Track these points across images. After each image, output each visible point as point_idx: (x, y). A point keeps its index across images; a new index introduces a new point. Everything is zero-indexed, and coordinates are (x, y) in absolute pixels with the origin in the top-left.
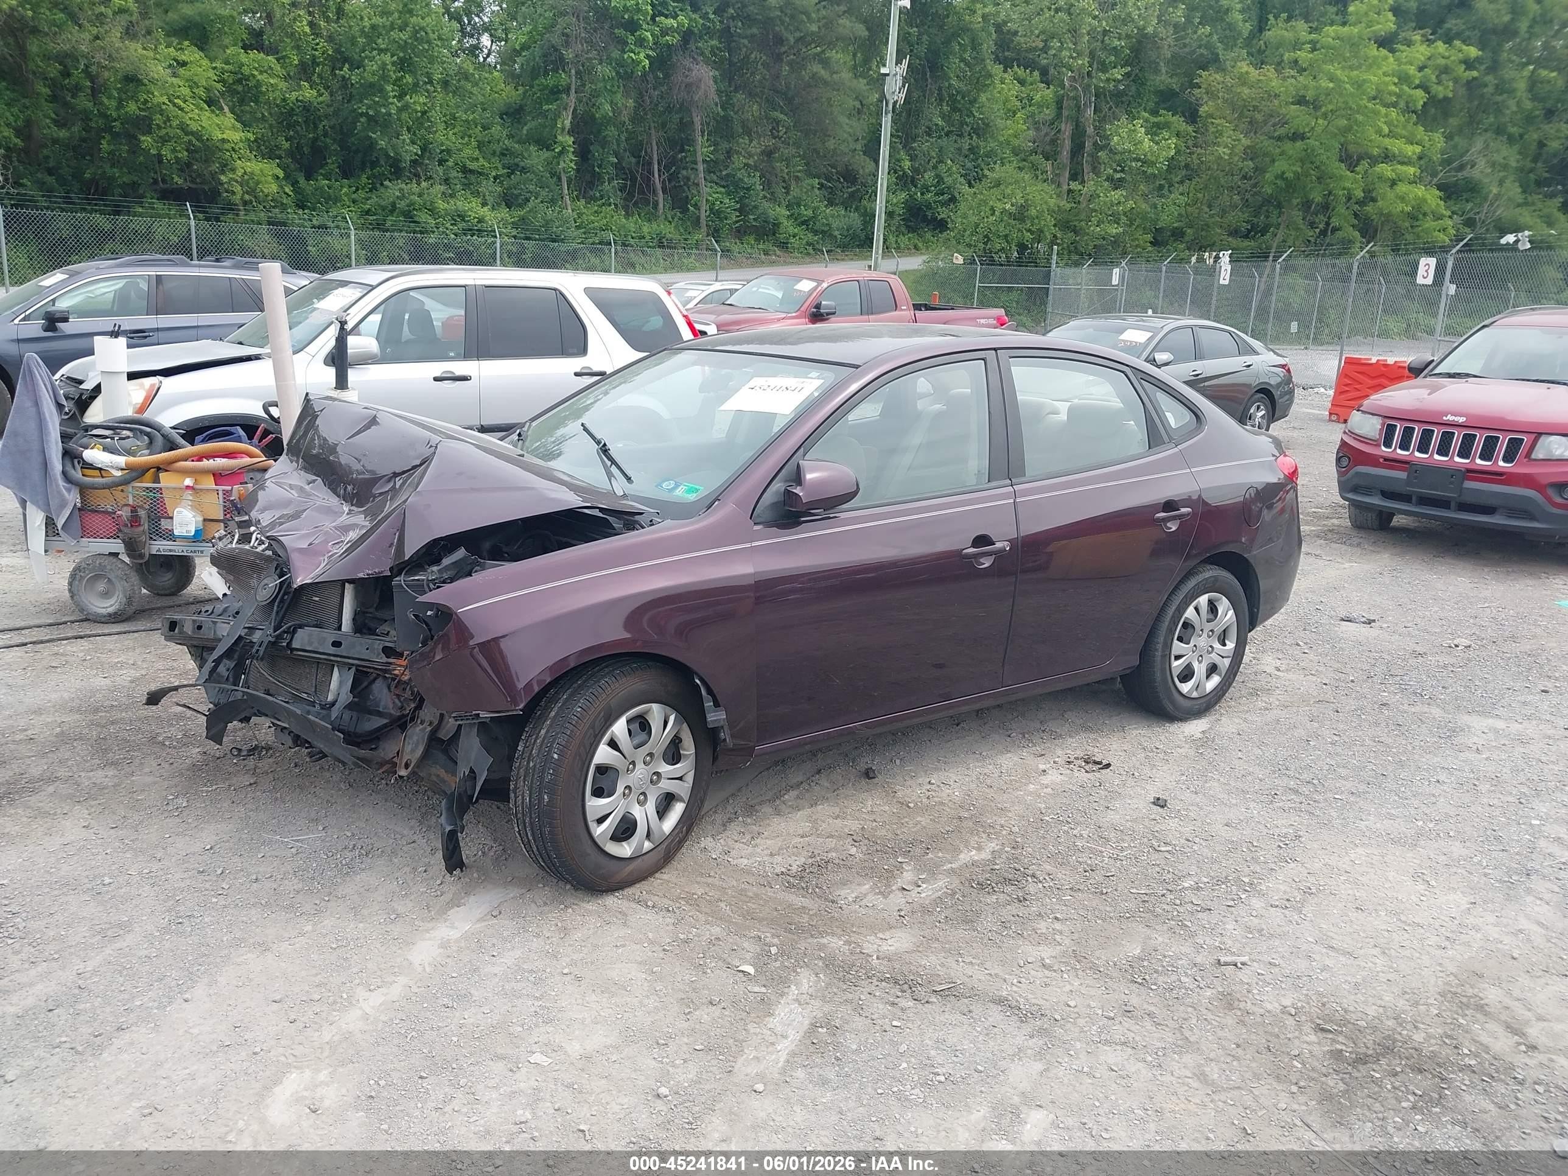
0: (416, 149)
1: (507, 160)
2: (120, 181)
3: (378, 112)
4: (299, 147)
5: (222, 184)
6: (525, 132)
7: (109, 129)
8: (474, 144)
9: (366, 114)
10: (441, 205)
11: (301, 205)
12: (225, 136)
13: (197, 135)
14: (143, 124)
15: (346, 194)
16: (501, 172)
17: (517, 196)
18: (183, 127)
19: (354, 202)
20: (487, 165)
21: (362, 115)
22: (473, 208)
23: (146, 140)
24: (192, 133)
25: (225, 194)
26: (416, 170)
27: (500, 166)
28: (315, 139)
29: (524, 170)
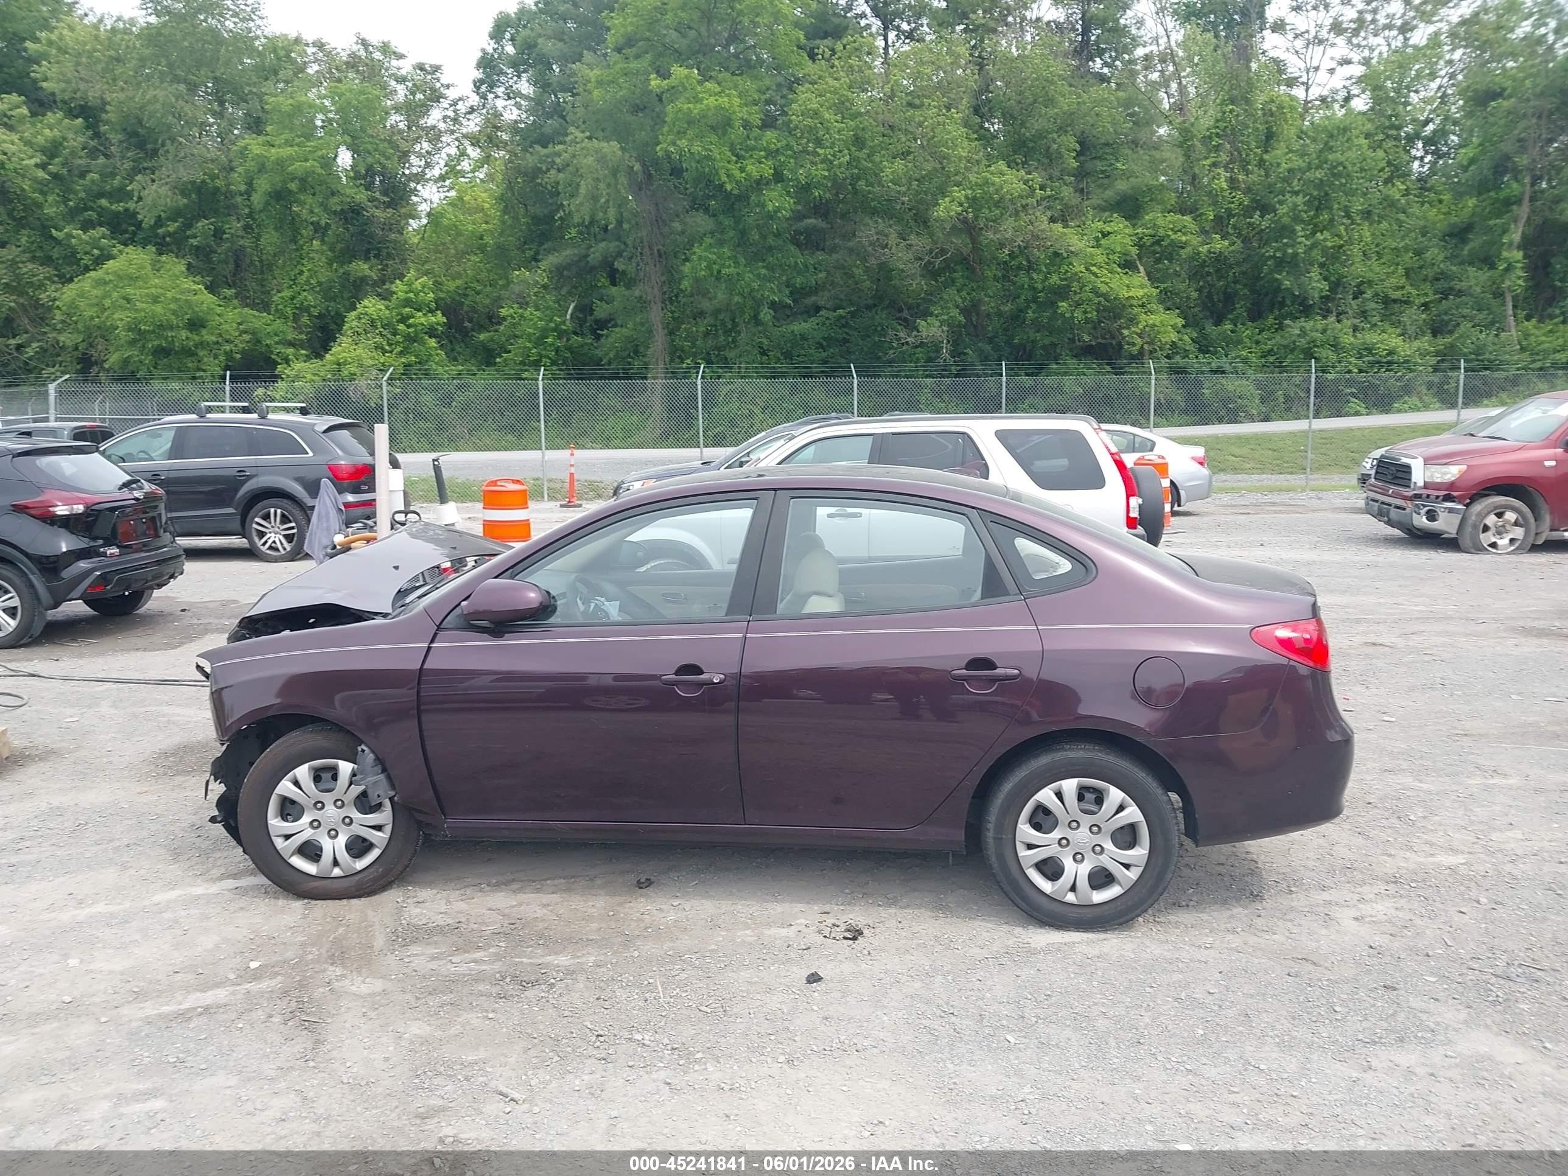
0: (1325, 286)
1: (1440, 285)
2: (1041, 344)
3: (1285, 253)
4: (1210, 296)
5: (1124, 338)
6: (1465, 252)
7: (1035, 300)
8: (1401, 270)
9: (1274, 257)
10: (1347, 339)
11: (1204, 350)
12: (1131, 294)
13: (1105, 296)
14: (1062, 292)
15: (1247, 336)
16: (1432, 297)
17: (1447, 323)
18: (1095, 291)
19: (1257, 342)
20: (1414, 292)
21: (1270, 257)
22: (1388, 340)
23: (1063, 306)
24: (1103, 295)
25: (1126, 347)
26: (1327, 306)
27: (1431, 292)
28: (1227, 287)
29: (1459, 293)
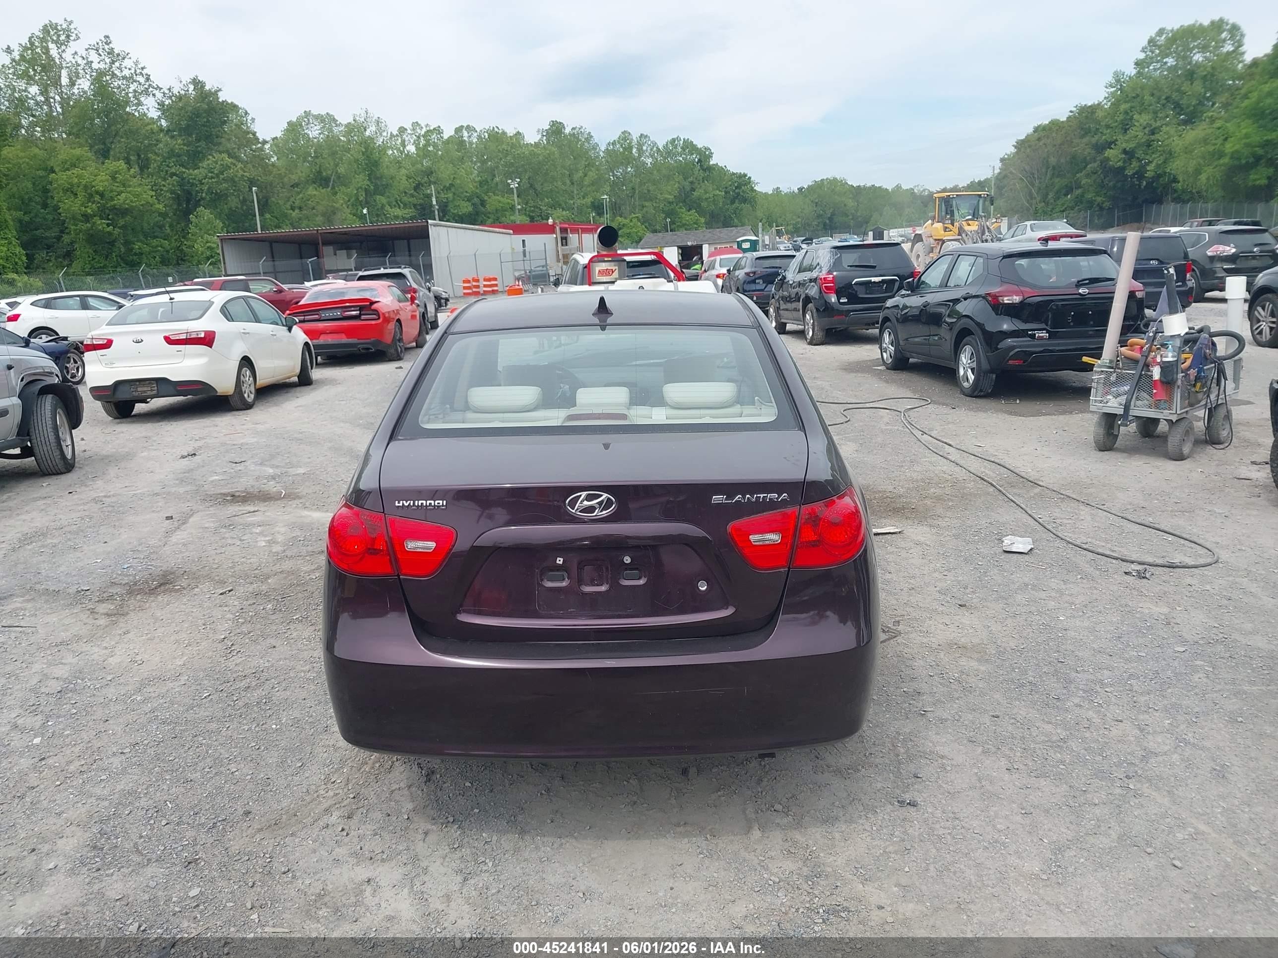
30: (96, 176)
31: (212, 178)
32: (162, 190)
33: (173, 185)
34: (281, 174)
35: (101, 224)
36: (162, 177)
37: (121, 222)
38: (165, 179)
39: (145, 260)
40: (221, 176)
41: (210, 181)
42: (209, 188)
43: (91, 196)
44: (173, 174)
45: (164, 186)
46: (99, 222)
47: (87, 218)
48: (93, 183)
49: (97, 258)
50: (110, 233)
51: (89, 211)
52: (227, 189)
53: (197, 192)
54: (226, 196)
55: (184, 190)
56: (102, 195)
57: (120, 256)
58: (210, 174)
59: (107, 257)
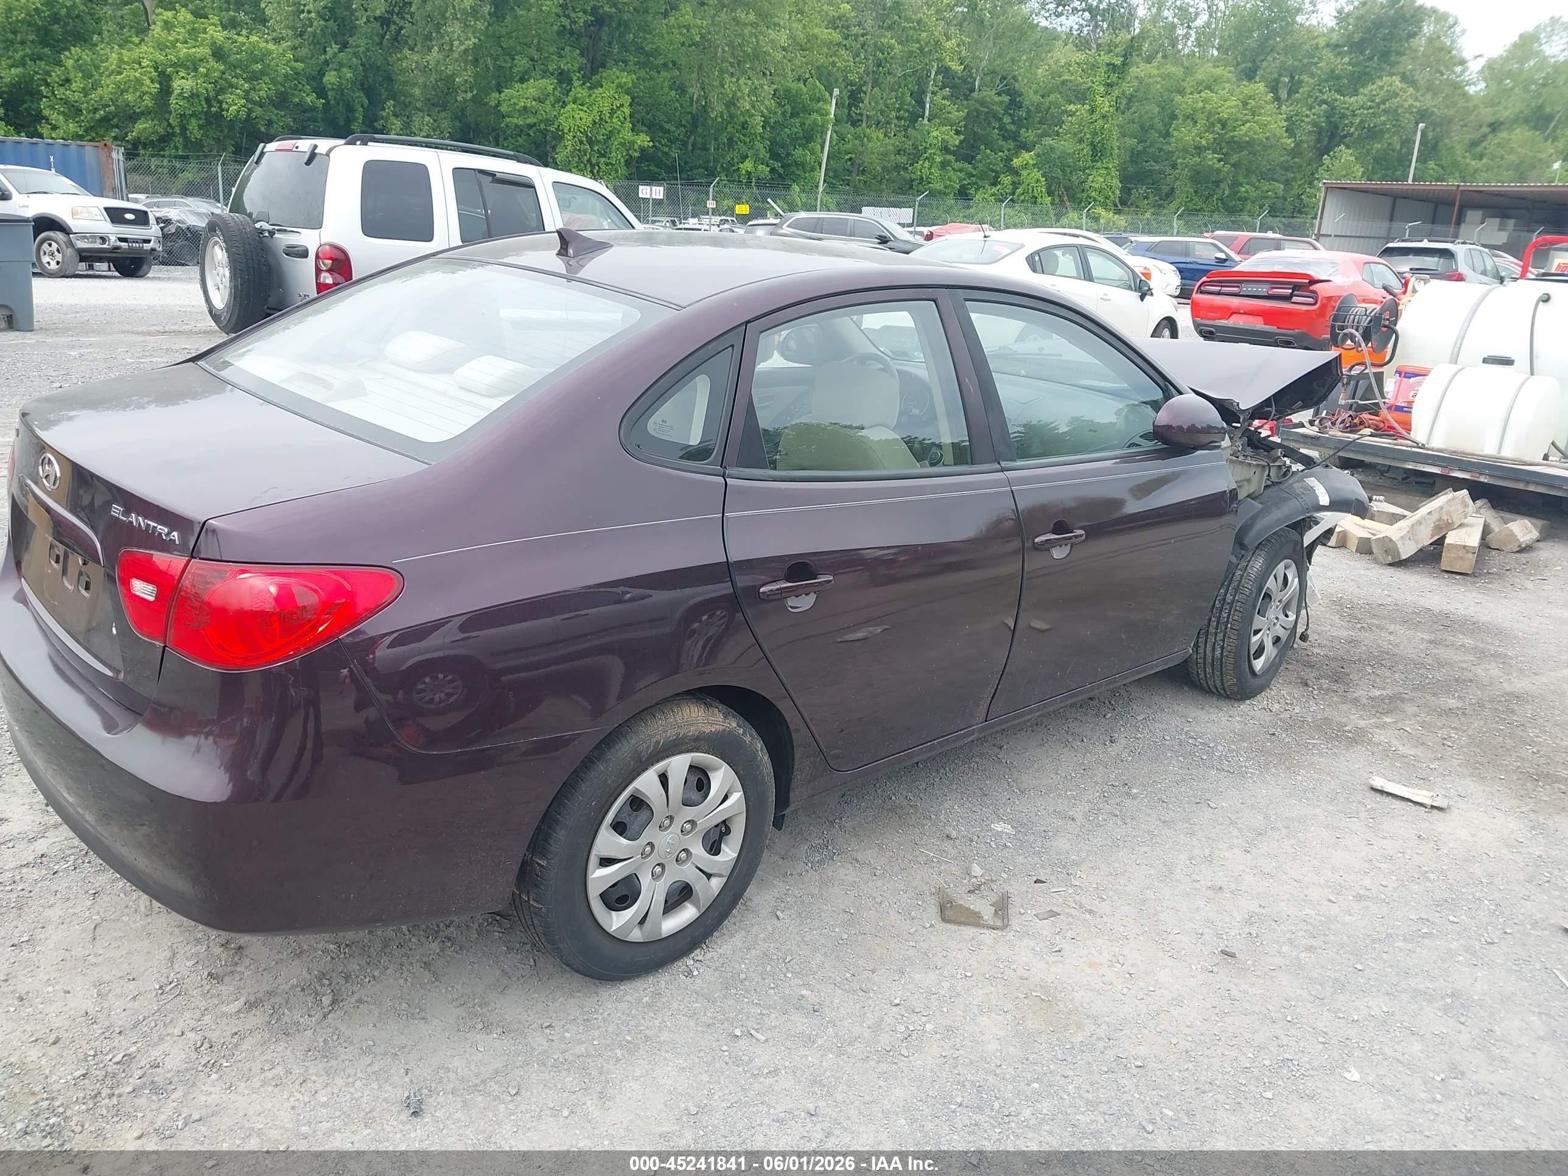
30: (1225, 101)
31: (1371, 108)
32: (1302, 121)
33: (1319, 116)
34: (1468, 107)
35: (1211, 158)
36: (1308, 105)
37: (1235, 158)
38: (1311, 108)
39: (1249, 206)
40: (1382, 107)
41: (1365, 112)
42: (1362, 122)
43: (1213, 125)
44: (1324, 102)
45: (1307, 116)
46: (1210, 157)
47: (1199, 150)
48: (1219, 109)
49: (1196, 199)
50: (1219, 171)
51: (1204, 142)
52: (1384, 123)
53: (1347, 126)
54: (1383, 132)
55: (1331, 122)
56: (1224, 125)
57: (1222, 200)
58: (1369, 104)
59: (1207, 198)
